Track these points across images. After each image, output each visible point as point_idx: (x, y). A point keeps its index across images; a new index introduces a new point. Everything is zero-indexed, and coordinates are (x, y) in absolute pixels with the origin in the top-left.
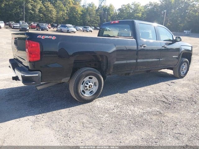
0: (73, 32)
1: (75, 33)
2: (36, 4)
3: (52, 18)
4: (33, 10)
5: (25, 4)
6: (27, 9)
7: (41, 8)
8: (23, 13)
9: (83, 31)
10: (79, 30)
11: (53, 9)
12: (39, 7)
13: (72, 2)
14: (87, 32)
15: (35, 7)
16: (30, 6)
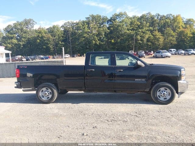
0: (167, 56)
1: (169, 57)
2: (144, 34)
3: (159, 45)
4: (141, 40)
5: (135, 36)
6: (137, 40)
7: (149, 37)
8: (133, 45)
9: (185, 55)
10: (181, 54)
11: (161, 36)
12: (147, 36)
13: (182, 26)
14: (189, 55)
15: (143, 37)
16: (139, 37)
